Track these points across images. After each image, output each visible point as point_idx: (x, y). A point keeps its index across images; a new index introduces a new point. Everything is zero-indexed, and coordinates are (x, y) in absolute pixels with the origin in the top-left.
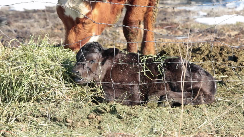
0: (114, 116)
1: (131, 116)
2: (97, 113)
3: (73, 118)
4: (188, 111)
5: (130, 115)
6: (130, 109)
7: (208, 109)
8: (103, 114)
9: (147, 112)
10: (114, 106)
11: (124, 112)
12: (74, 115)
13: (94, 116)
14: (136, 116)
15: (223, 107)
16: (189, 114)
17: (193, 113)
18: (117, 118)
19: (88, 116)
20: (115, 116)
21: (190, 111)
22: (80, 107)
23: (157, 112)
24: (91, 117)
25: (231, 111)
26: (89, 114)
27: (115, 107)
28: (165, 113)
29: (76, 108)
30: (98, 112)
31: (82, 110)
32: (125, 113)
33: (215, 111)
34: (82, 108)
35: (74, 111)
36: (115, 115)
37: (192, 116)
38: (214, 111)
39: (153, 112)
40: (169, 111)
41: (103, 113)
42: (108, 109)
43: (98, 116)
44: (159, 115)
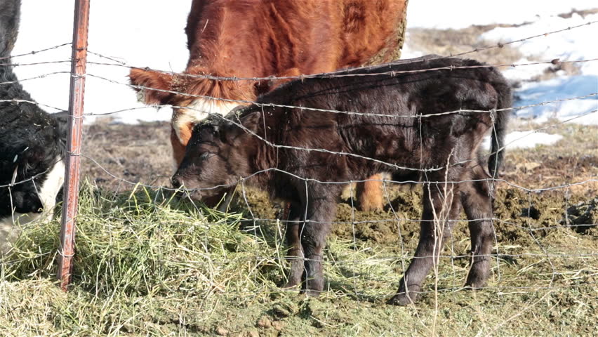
0: (306, 321)
1: (339, 322)
2: (274, 316)
3: (228, 325)
4: (446, 313)
5: (336, 320)
6: (337, 308)
7: (484, 309)
8: (286, 319)
9: (369, 315)
10: (307, 302)
11: (325, 314)
12: (231, 319)
13: (268, 323)
14: (348, 322)
15: (512, 304)
16: (448, 318)
17: (456, 316)
18: (312, 326)
19: (257, 322)
20: (309, 322)
21: (450, 312)
22: (242, 305)
23: (389, 314)
24: (264, 323)
25: (528, 313)
26: (259, 319)
27: (308, 304)
28: (403, 316)
29: (235, 306)
30: (276, 314)
31: (246, 310)
32: (328, 315)
33: (498, 312)
34: (247, 306)
35: (231, 313)
36: (308, 320)
37: (453, 321)
38: (495, 313)
39: (379, 315)
40: (410, 313)
41: (286, 316)
42: (296, 309)
43: (276, 322)
44: (391, 320)
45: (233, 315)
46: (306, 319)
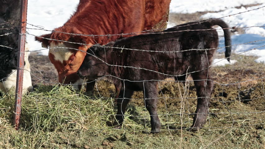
1: (139, 143)
2: (110, 141)
3: (89, 145)
4: (186, 139)
5: (137, 142)
6: (138, 137)
8: (115, 142)
9: (152, 140)
10: (124, 134)
11: (132, 139)
12: (91, 142)
13: (107, 143)
14: (143, 143)
15: (215, 135)
16: (187, 141)
17: (190, 140)
18: (126, 145)
19: (102, 143)
20: (125, 143)
21: (188, 138)
22: (95, 135)
23: (161, 139)
24: (105, 144)
25: (222, 139)
26: (103, 142)
28: (167, 140)
29: (92, 136)
30: (111, 139)
31: (97, 138)
32: (134, 140)
33: (209, 138)
34: (98, 136)
35: (91, 139)
36: (125, 142)
39: (156, 140)
40: (170, 139)
41: (115, 140)
42: (119, 137)
43: (110, 143)
44: (162, 142)
45: (91, 140)
46: (124, 142)
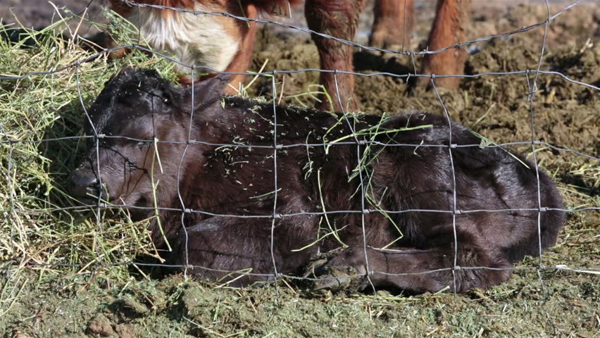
0: (176, 324)
1: (238, 327)
2: (119, 316)
3: (37, 329)
4: (438, 314)
5: (233, 324)
6: (238, 302)
7: (508, 308)
8: (141, 320)
9: (297, 315)
10: (181, 290)
11: (213, 313)
12: (44, 317)
13: (108, 327)
14: (255, 328)
15: (562, 300)
16: (439, 323)
17: (455, 321)
18: (188, 334)
19: (88, 324)
20: (182, 327)
21: (444, 313)
22: (67, 291)
23: (331, 315)
24: (100, 328)
25: (589, 319)
26: (92, 318)
27: (183, 294)
28: (357, 318)
29: (56, 292)
30: (123, 311)
31: (73, 301)
32: (219, 316)
33: (534, 315)
34: (75, 293)
35: (47, 306)
36: (182, 324)
37: (449, 331)
38: (528, 316)
39: (315, 315)
40: (372, 313)
41: (141, 315)
42: (160, 300)
43: (122, 325)
44: (334, 326)
45: (48, 310)
46: (178, 322)
